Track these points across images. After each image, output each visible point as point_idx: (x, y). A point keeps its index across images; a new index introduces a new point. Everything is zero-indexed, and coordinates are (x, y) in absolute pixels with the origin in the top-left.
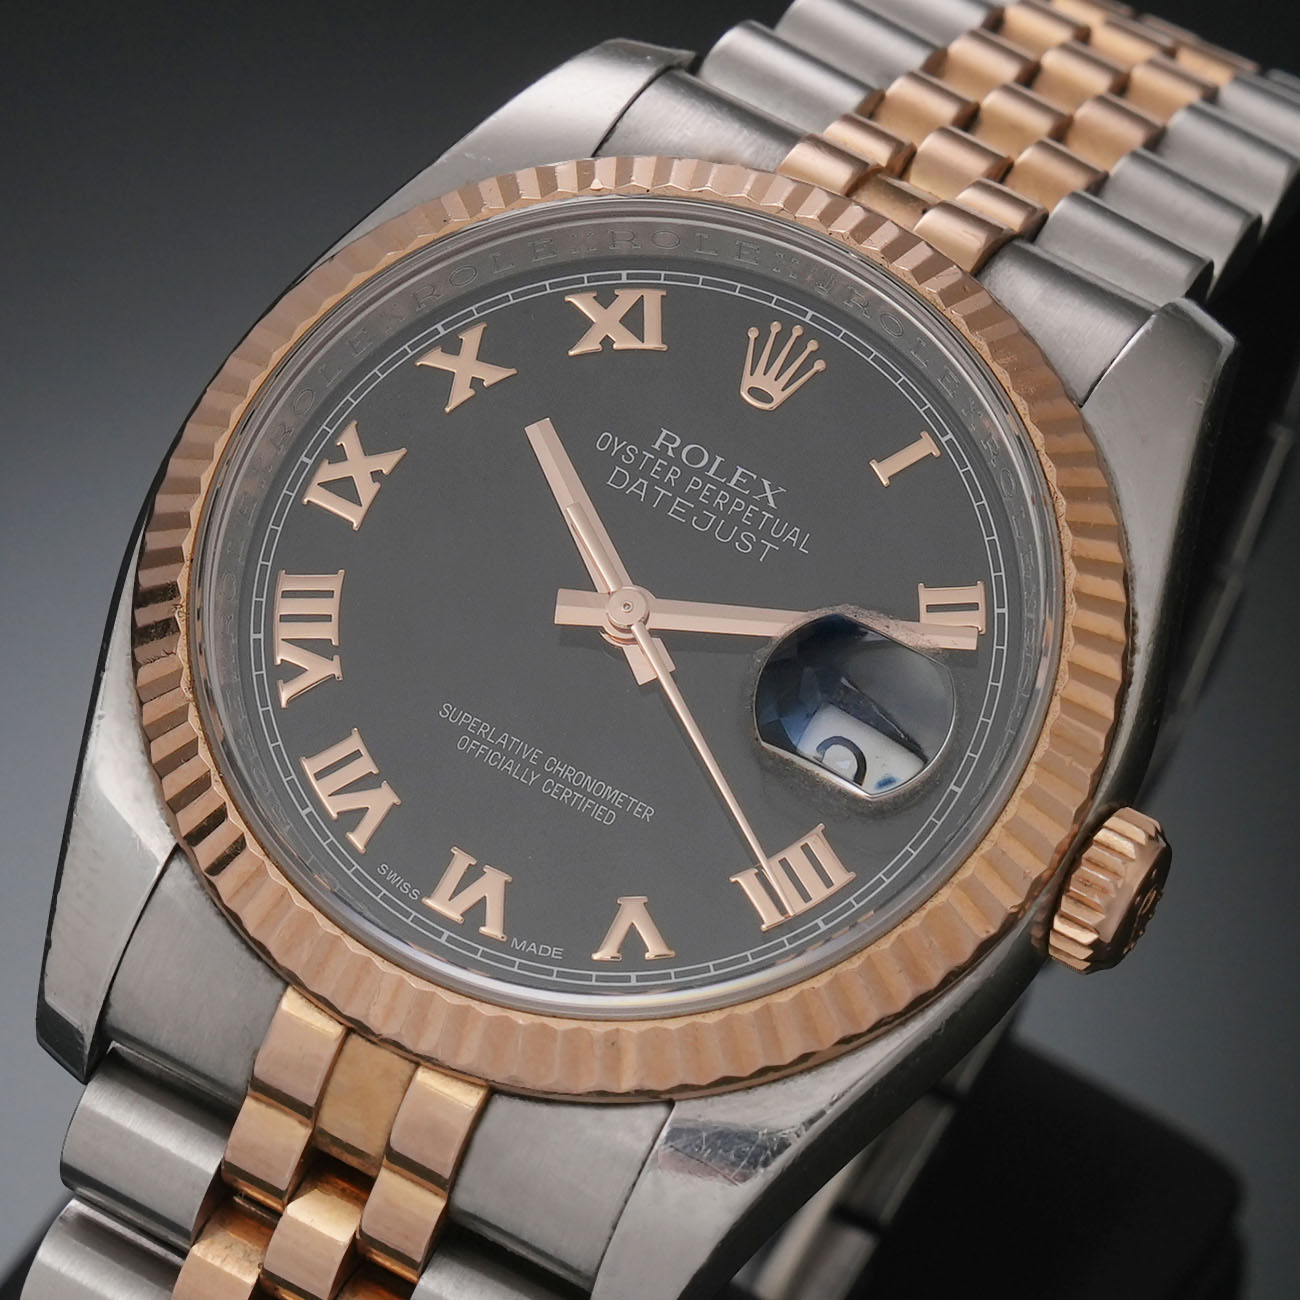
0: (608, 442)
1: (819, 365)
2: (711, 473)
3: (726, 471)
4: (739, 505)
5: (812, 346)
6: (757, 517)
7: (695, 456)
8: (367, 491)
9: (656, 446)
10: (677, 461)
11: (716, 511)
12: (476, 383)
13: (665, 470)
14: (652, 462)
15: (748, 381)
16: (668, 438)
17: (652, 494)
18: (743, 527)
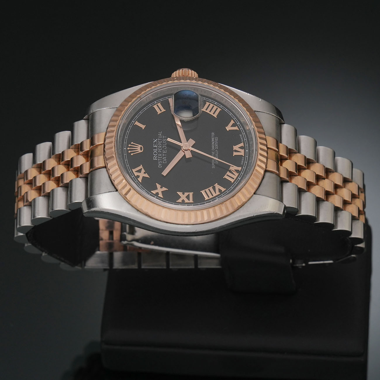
0: (160, 166)
1: (132, 143)
2: (157, 150)
3: (155, 148)
4: (160, 144)
5: (129, 145)
6: (160, 141)
7: (155, 153)
8: (186, 194)
9: (157, 159)
10: (157, 155)
11: (162, 147)
12: (161, 188)
13: (160, 156)
14: (160, 159)
15: (140, 151)
16: (155, 158)
17: (164, 156)
18: (163, 142)
